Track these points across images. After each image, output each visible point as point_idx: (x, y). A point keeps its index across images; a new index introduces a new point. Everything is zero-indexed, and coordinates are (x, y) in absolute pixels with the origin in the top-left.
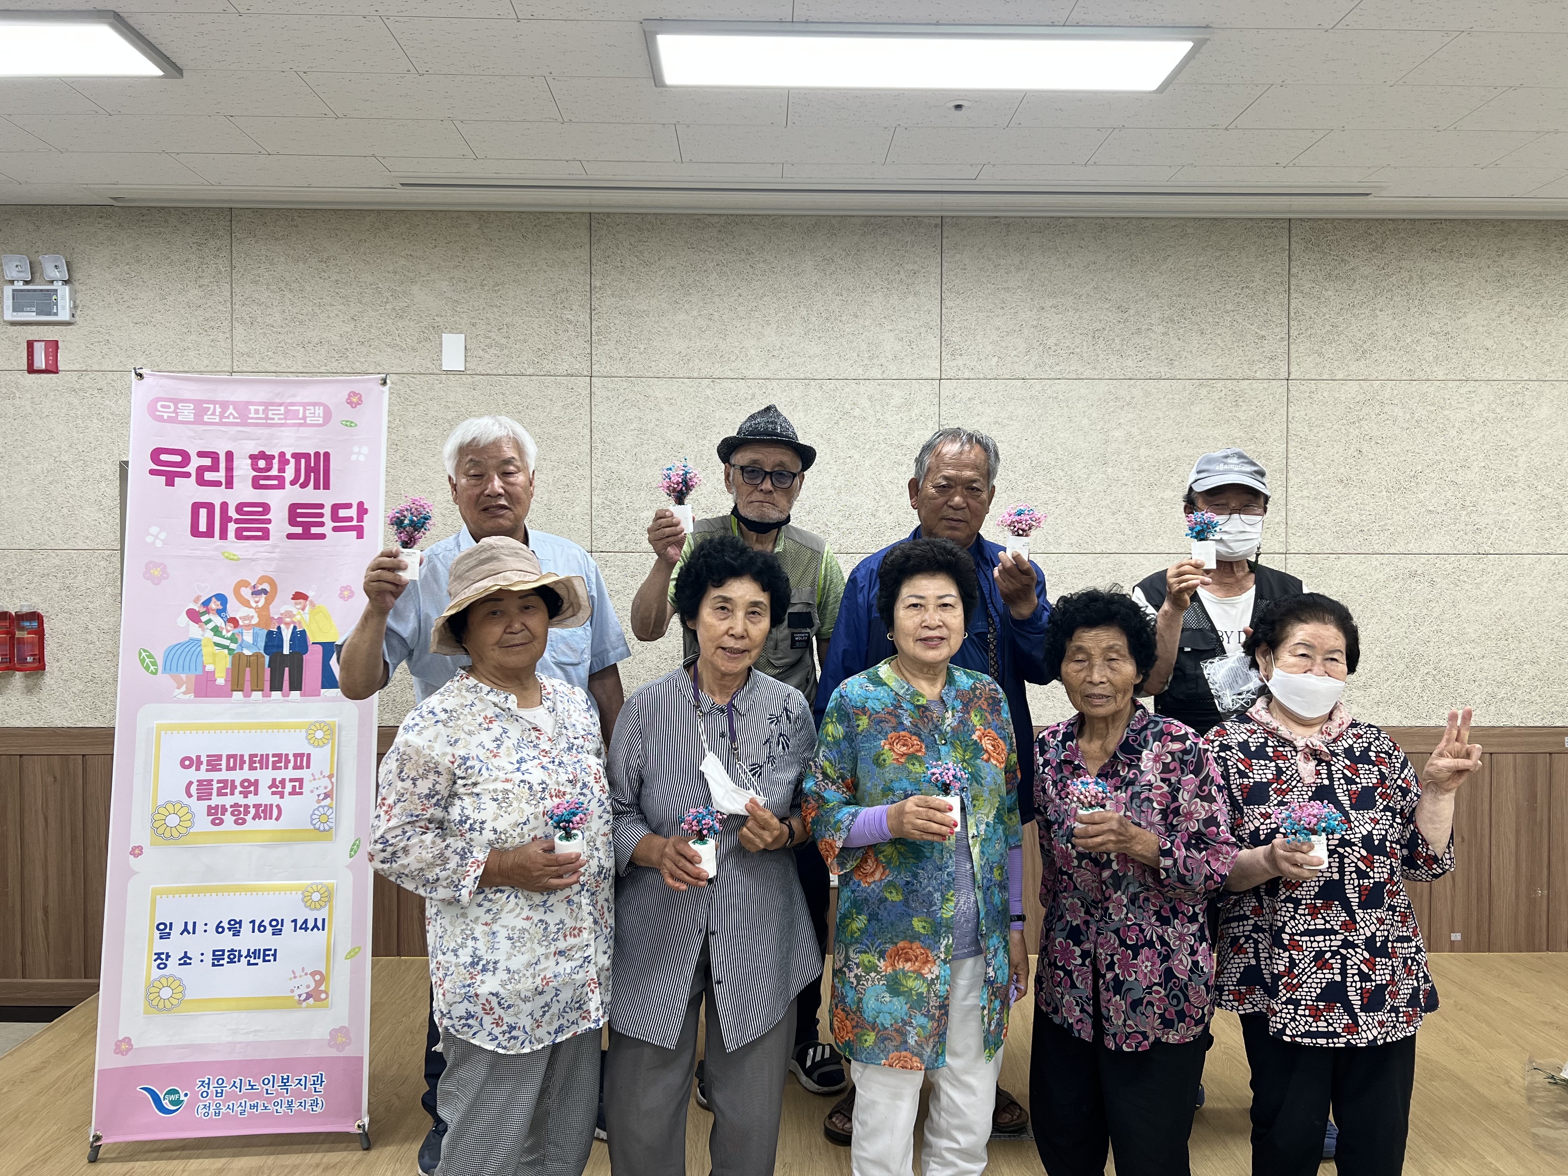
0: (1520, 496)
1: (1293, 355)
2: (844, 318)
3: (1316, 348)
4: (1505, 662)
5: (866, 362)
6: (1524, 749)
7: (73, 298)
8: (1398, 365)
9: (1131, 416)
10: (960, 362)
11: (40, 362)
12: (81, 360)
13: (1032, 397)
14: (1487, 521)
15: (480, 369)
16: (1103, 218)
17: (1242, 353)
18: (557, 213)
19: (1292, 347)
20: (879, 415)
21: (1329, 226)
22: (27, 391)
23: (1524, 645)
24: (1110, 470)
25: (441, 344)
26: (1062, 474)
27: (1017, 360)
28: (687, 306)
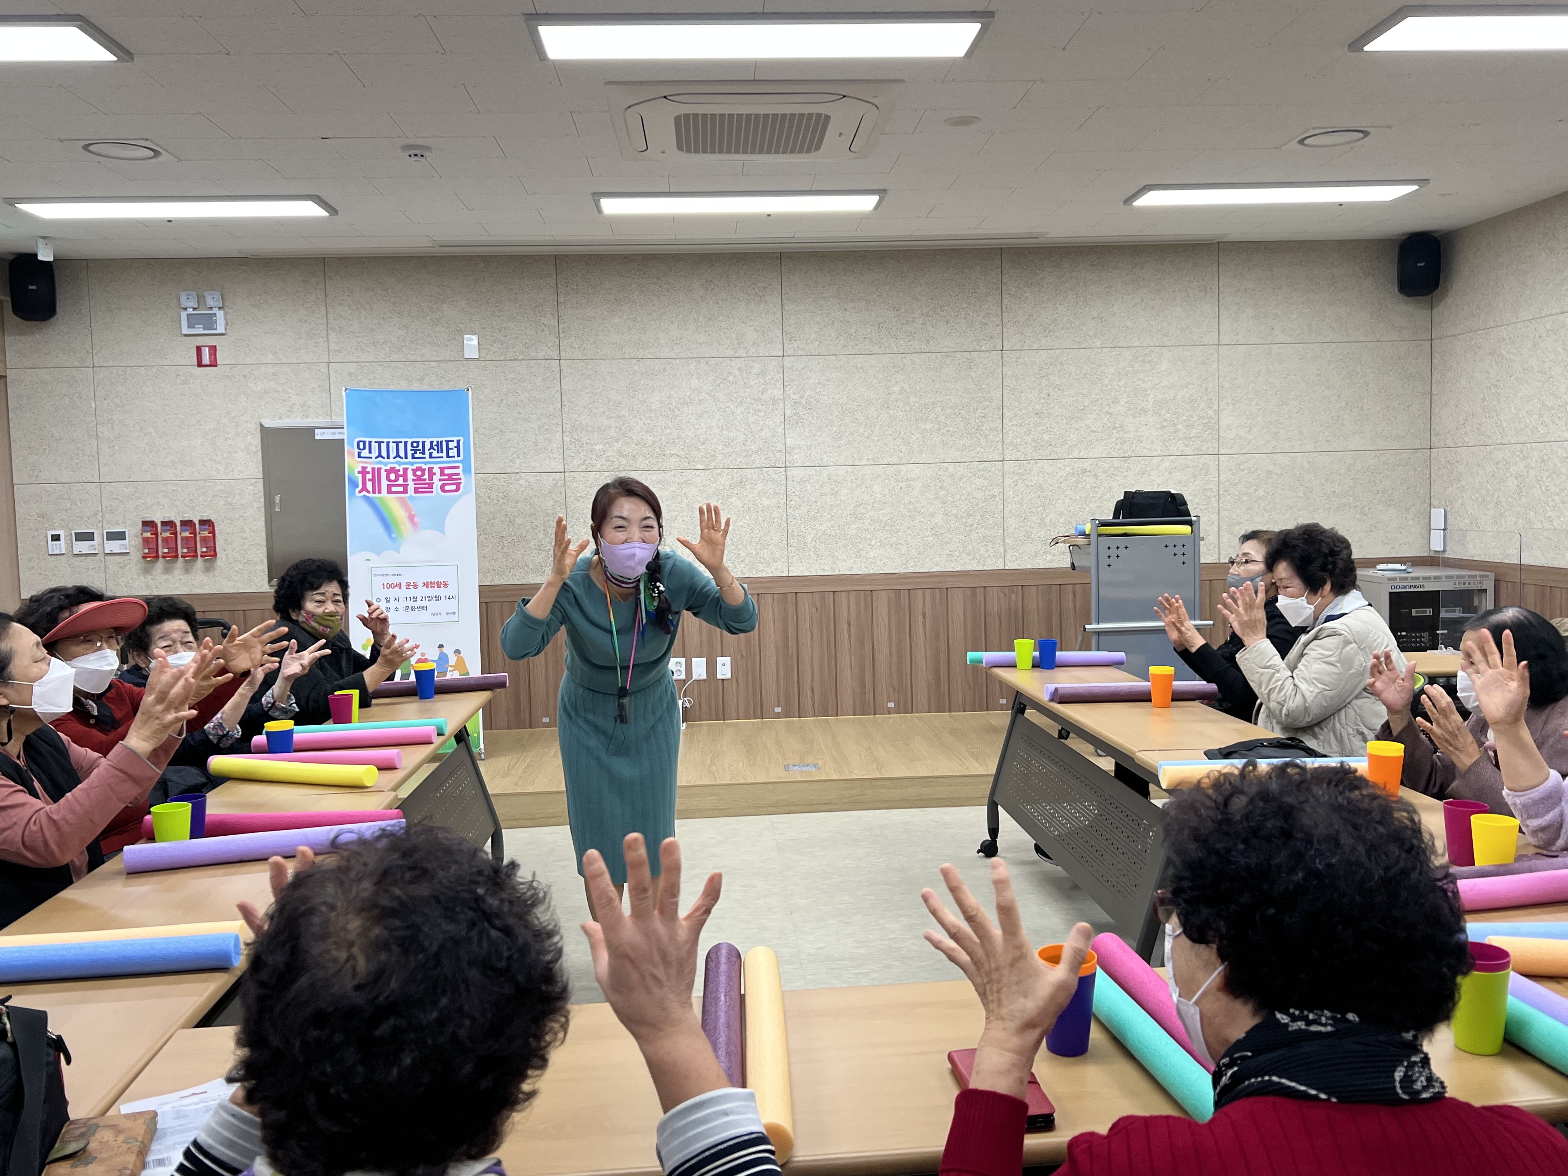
1: (1005, 335)
5: (736, 346)
10: (796, 345)
11: (206, 360)
15: (488, 358)
18: (534, 255)
19: (1004, 329)
20: (745, 381)
21: (1026, 252)
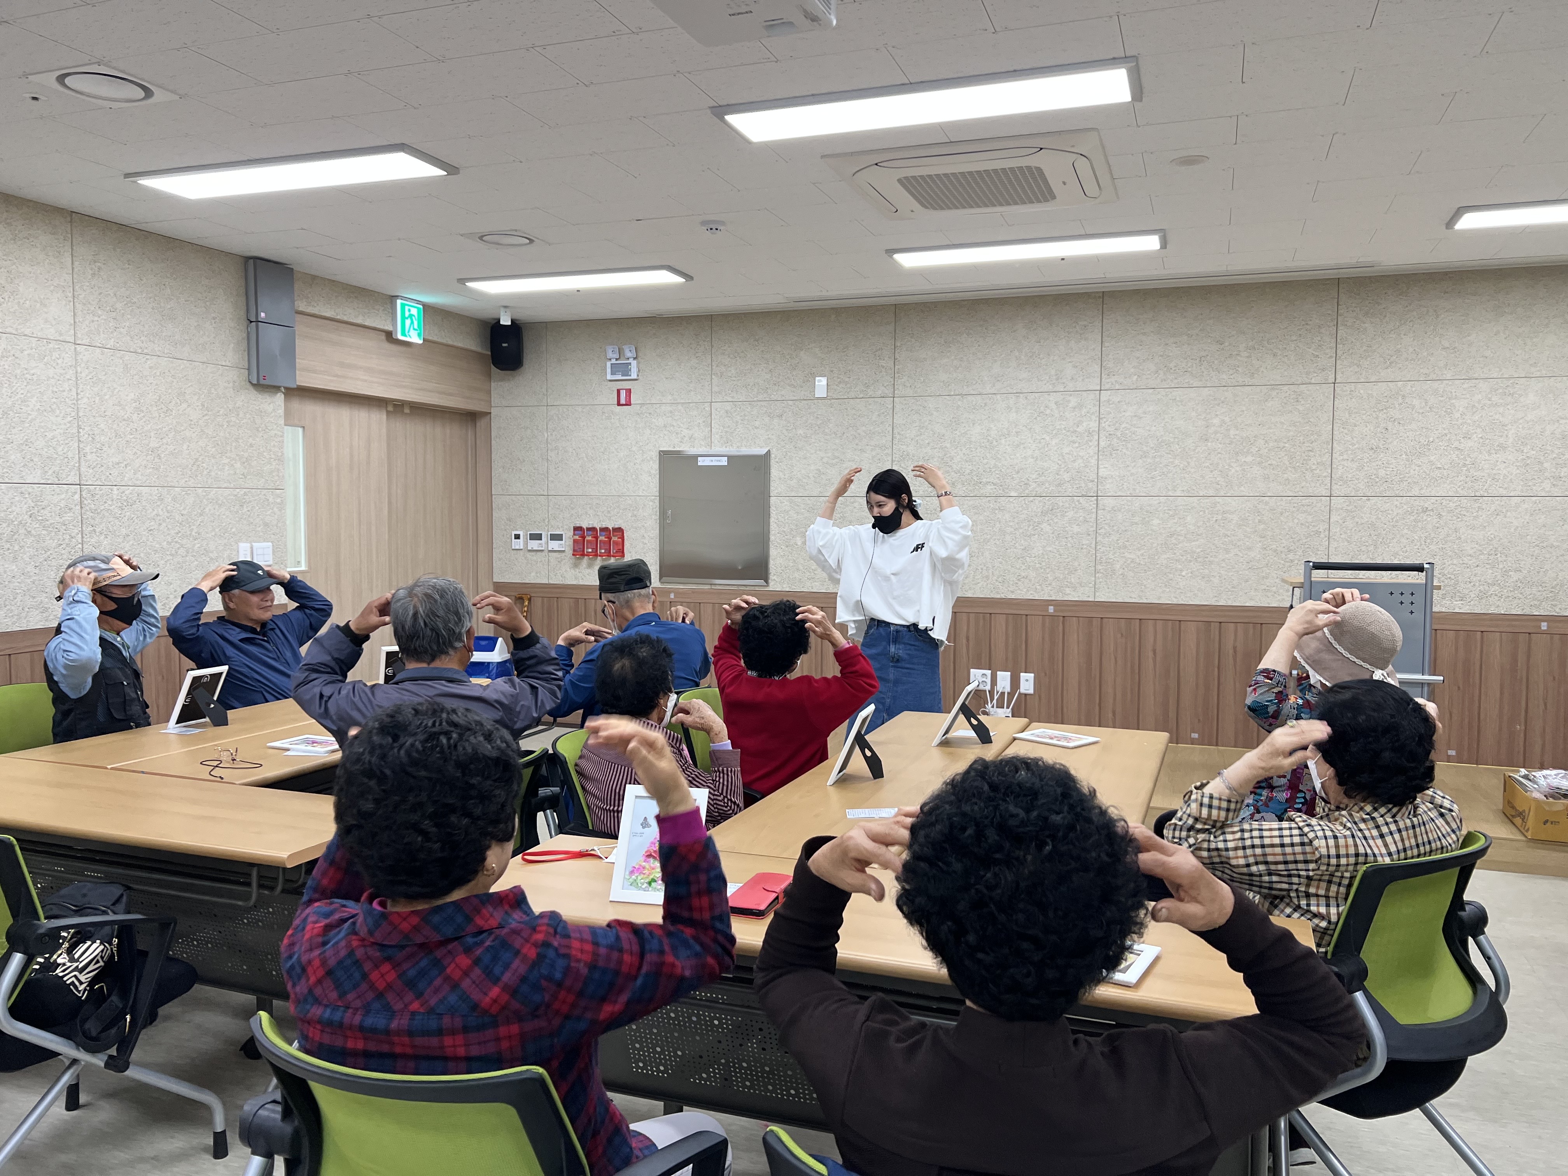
0: (1509, 457)
1: (1338, 367)
2: (1041, 356)
3: (1356, 362)
5: (1054, 382)
6: (1509, 629)
7: (638, 366)
8: (1416, 371)
9: (1224, 410)
10: (1113, 379)
11: (623, 400)
12: (641, 398)
14: (1482, 474)
15: (834, 396)
17: (1301, 367)
18: (879, 308)
19: (1338, 361)
20: (1062, 414)
22: (616, 415)
23: (1510, 559)
25: (815, 383)
27: (1150, 377)
28: (948, 354)
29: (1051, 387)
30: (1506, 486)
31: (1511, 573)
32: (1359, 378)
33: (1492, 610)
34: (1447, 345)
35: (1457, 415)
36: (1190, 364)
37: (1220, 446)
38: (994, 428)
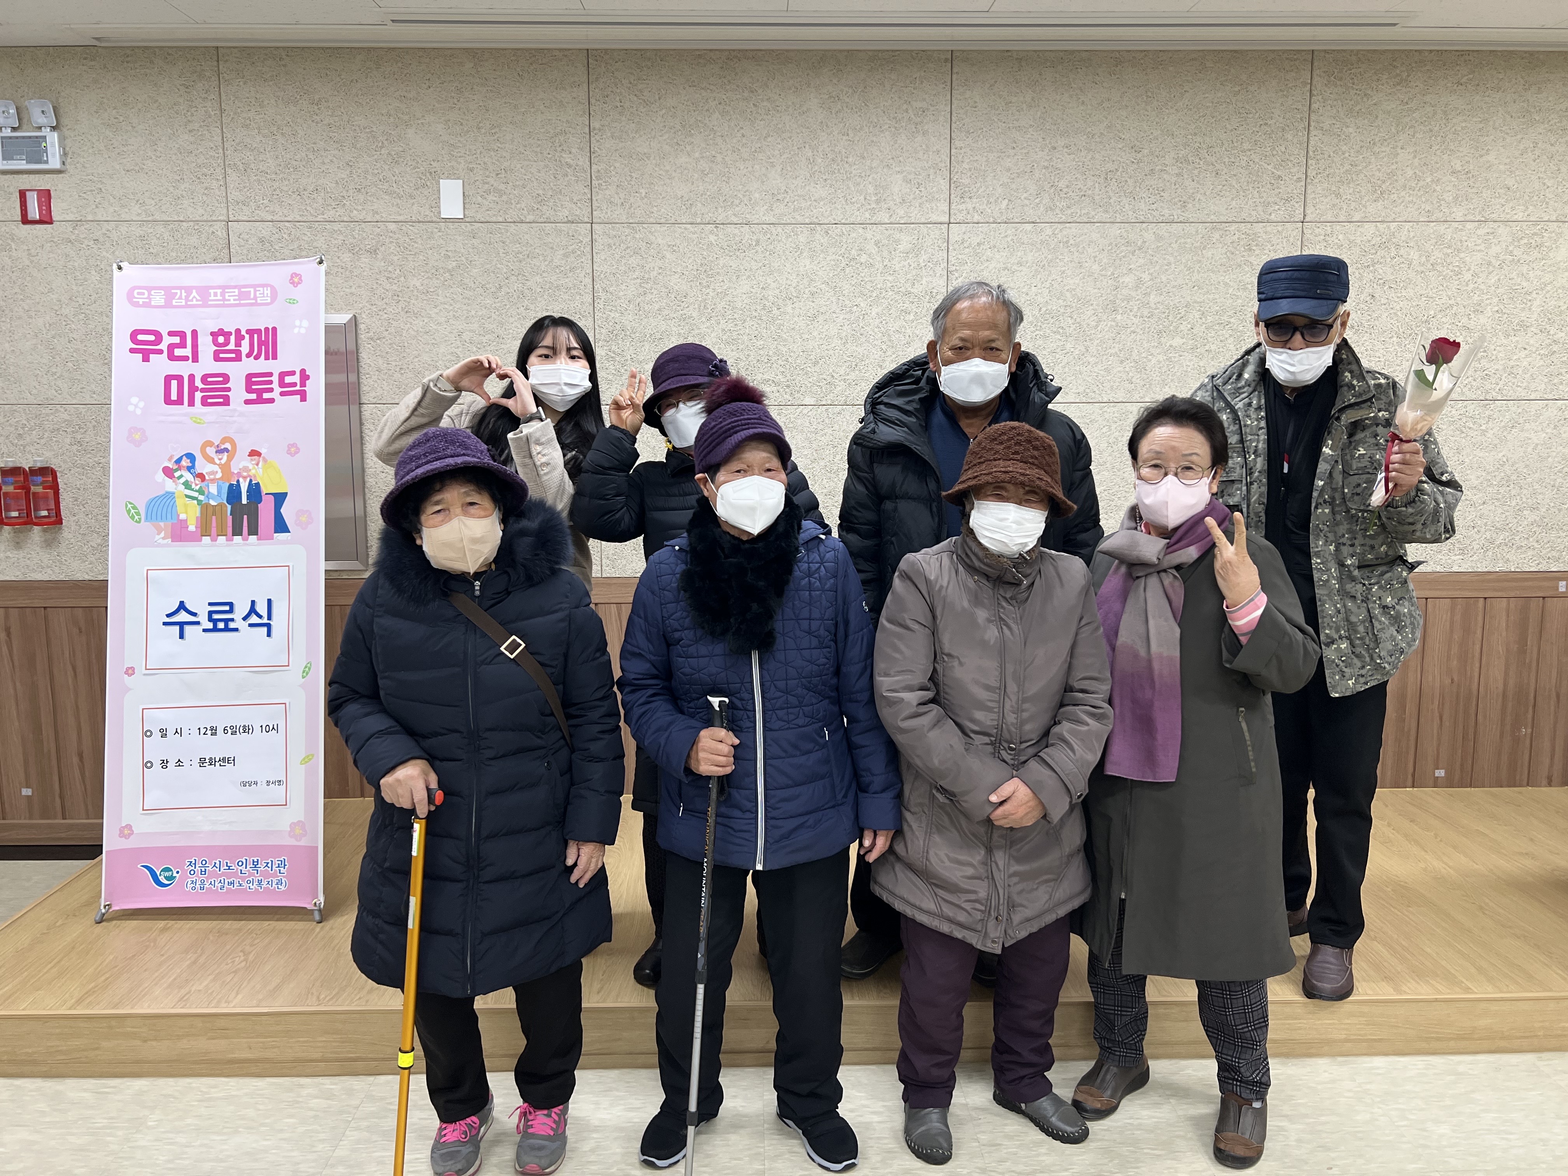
0: (1532, 342)
1: (1310, 196)
2: (850, 160)
3: (1334, 188)
4: (1506, 508)
5: (873, 205)
6: (1518, 593)
7: (62, 145)
8: (1416, 207)
9: (1141, 261)
10: (970, 204)
11: (34, 212)
12: (75, 210)
13: (1042, 242)
14: (1496, 367)
15: (479, 217)
16: (1119, 51)
17: (1256, 195)
18: (552, 49)
19: (1309, 187)
20: (886, 262)
21: (1354, 58)
22: (23, 242)
23: (1525, 491)
24: (1119, 317)
25: (439, 191)
26: (1071, 321)
27: (1027, 202)
28: (689, 148)
29: (867, 215)
30: (1525, 384)
31: (1525, 512)
32: (1337, 216)
33: (1500, 567)
34: (1458, 167)
35: (1468, 276)
36: (1090, 183)
37: (1136, 321)
38: (773, 285)
